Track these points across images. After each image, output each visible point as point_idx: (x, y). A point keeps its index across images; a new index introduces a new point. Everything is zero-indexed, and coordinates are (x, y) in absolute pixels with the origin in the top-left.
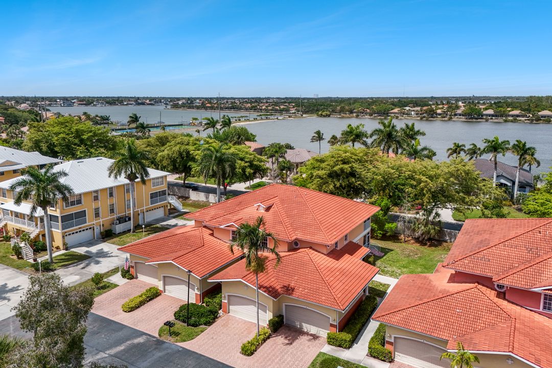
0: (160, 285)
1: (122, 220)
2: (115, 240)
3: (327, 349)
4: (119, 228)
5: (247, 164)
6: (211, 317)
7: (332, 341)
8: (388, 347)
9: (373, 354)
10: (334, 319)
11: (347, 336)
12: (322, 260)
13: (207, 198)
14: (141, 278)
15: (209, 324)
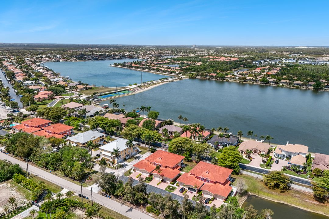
0: (141, 173)
1: (128, 156)
2: (127, 161)
3: (170, 185)
4: (127, 158)
5: (156, 138)
6: (151, 179)
7: (171, 183)
8: (179, 185)
9: (177, 185)
10: (171, 180)
11: (173, 183)
12: (171, 170)
13: (146, 146)
14: (137, 171)
15: (151, 180)
